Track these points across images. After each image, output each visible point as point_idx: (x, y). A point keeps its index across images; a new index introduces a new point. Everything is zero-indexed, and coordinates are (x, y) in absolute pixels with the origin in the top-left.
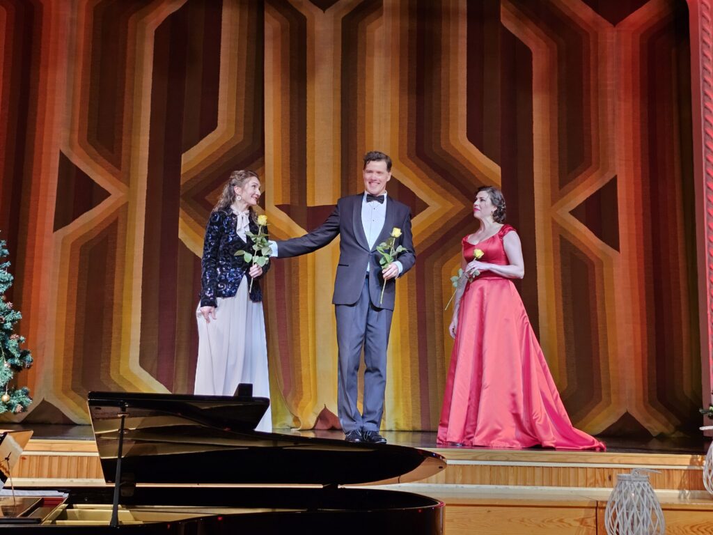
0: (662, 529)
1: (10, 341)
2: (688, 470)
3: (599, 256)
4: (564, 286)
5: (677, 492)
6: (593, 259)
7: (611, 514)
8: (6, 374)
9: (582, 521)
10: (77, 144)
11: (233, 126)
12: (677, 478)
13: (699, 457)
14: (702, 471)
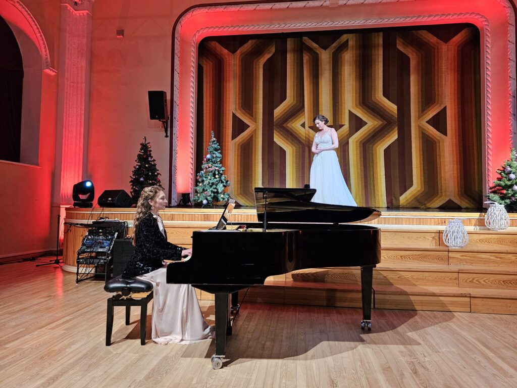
0: (467, 241)
1: (222, 177)
2: (478, 219)
3: (438, 139)
4: (423, 151)
5: (474, 227)
6: (436, 140)
7: (446, 235)
8: (221, 188)
9: (433, 238)
10: (238, 109)
12: (473, 222)
13: (483, 214)
14: (484, 219)
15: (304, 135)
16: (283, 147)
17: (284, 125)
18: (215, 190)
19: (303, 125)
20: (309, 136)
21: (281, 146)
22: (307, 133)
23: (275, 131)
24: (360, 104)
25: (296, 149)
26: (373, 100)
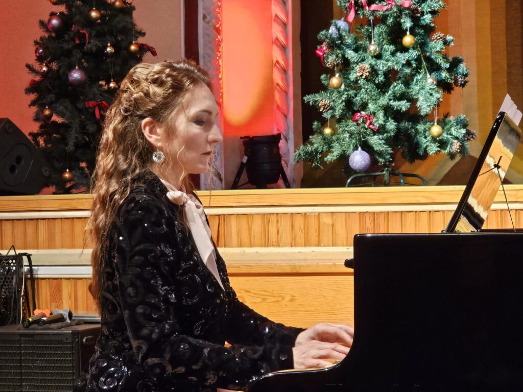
1: (432, 44)
8: (431, 94)
18: (404, 105)
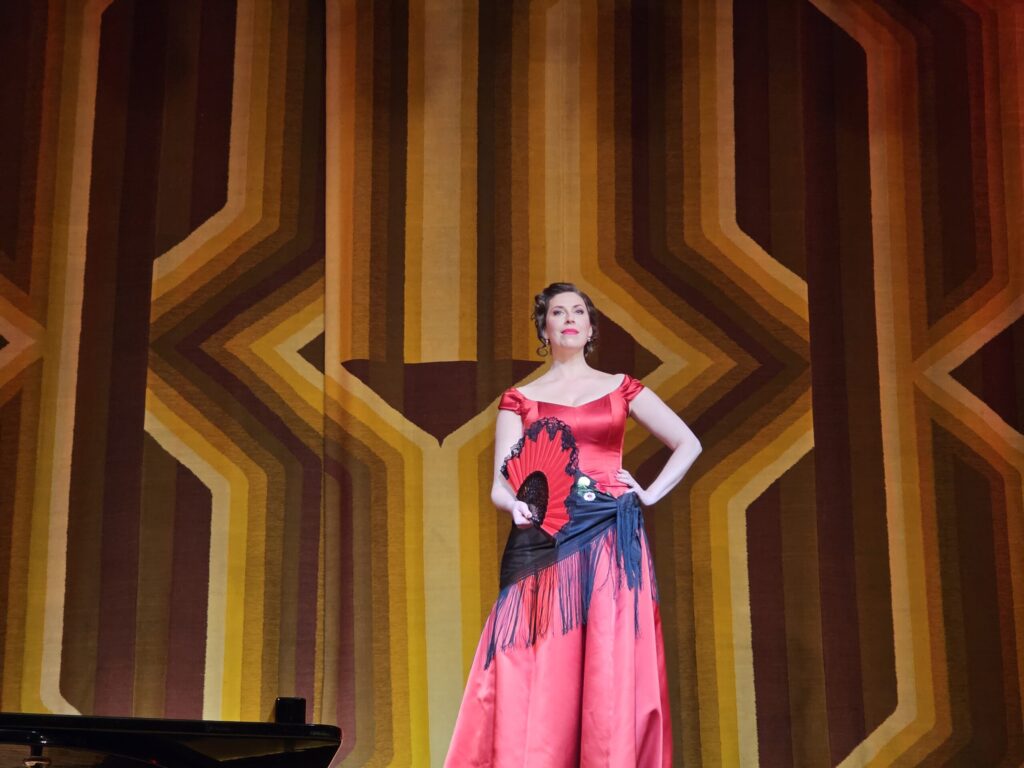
11: (260, 202)
15: (318, 405)
16: (196, 471)
17: (204, 346)
19: (314, 353)
20: (344, 414)
21: (183, 461)
22: (333, 394)
23: (151, 377)
24: (620, 259)
25: (270, 484)
26: (689, 241)
